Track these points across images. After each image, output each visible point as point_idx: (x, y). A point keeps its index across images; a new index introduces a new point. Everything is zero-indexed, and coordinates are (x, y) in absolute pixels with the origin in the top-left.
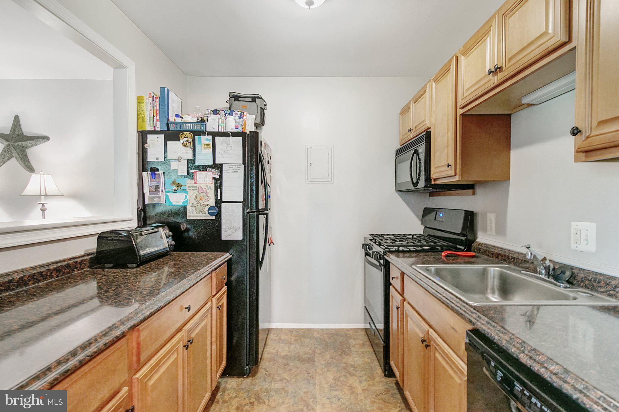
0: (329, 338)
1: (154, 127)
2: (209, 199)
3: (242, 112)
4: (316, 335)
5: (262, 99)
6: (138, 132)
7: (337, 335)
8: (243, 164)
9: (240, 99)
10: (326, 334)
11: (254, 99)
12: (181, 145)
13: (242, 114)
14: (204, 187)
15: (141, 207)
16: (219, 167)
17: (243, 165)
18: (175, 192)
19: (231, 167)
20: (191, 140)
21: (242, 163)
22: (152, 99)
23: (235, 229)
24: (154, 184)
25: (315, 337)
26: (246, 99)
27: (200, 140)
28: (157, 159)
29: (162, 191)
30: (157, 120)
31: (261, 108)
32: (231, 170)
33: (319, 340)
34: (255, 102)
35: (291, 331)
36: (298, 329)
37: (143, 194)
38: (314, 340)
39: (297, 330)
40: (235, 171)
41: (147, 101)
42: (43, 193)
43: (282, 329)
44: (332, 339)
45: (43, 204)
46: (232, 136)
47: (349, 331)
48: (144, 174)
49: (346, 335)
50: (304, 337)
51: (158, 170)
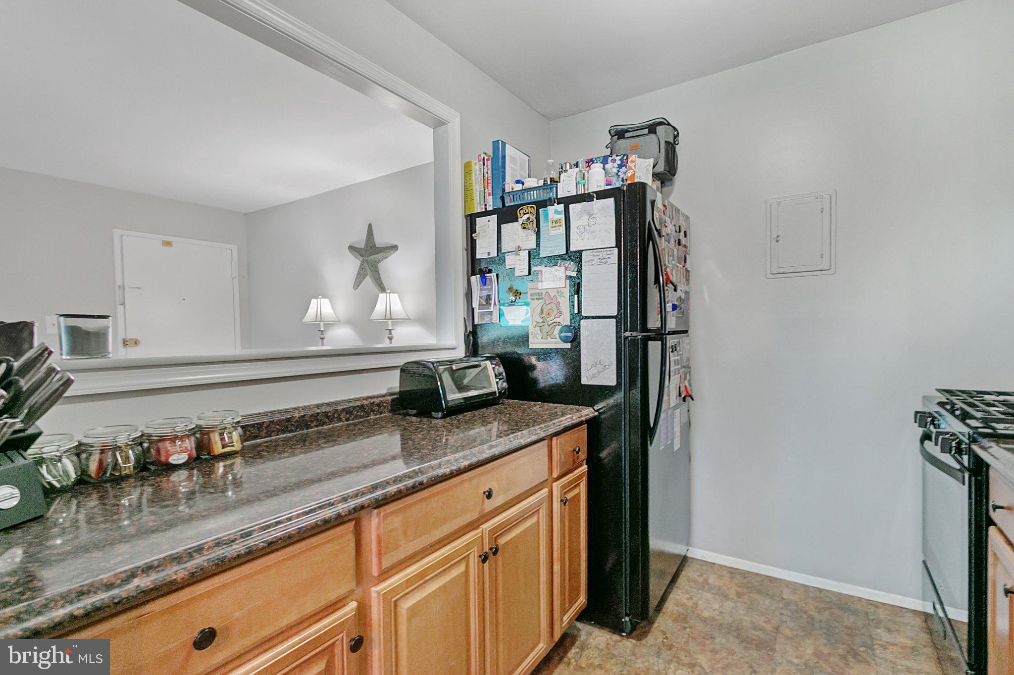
0: (820, 610)
1: (486, 205)
2: (560, 313)
3: (624, 155)
4: (786, 594)
5: (669, 124)
6: (466, 216)
7: (841, 608)
8: (616, 247)
9: (627, 135)
10: (814, 599)
11: (652, 128)
12: (520, 228)
13: (625, 158)
14: (553, 293)
15: (470, 329)
16: (576, 257)
17: (616, 249)
18: (512, 303)
19: (595, 254)
20: (533, 218)
21: (614, 245)
22: (482, 163)
23: (603, 366)
24: (485, 293)
25: (783, 599)
26: (638, 133)
27: (547, 215)
28: (489, 253)
29: (495, 304)
30: (489, 195)
31: (666, 142)
32: (596, 260)
33: (792, 607)
34: (656, 133)
35: (733, 572)
36: (749, 572)
37: (473, 309)
38: (781, 605)
39: (745, 574)
40: (603, 261)
41: (476, 167)
42: (388, 316)
43: (714, 564)
44: (827, 613)
45: (390, 330)
46: (597, 199)
47: (878, 607)
48: (473, 278)
49: (867, 614)
50: (759, 592)
51: (490, 271)
